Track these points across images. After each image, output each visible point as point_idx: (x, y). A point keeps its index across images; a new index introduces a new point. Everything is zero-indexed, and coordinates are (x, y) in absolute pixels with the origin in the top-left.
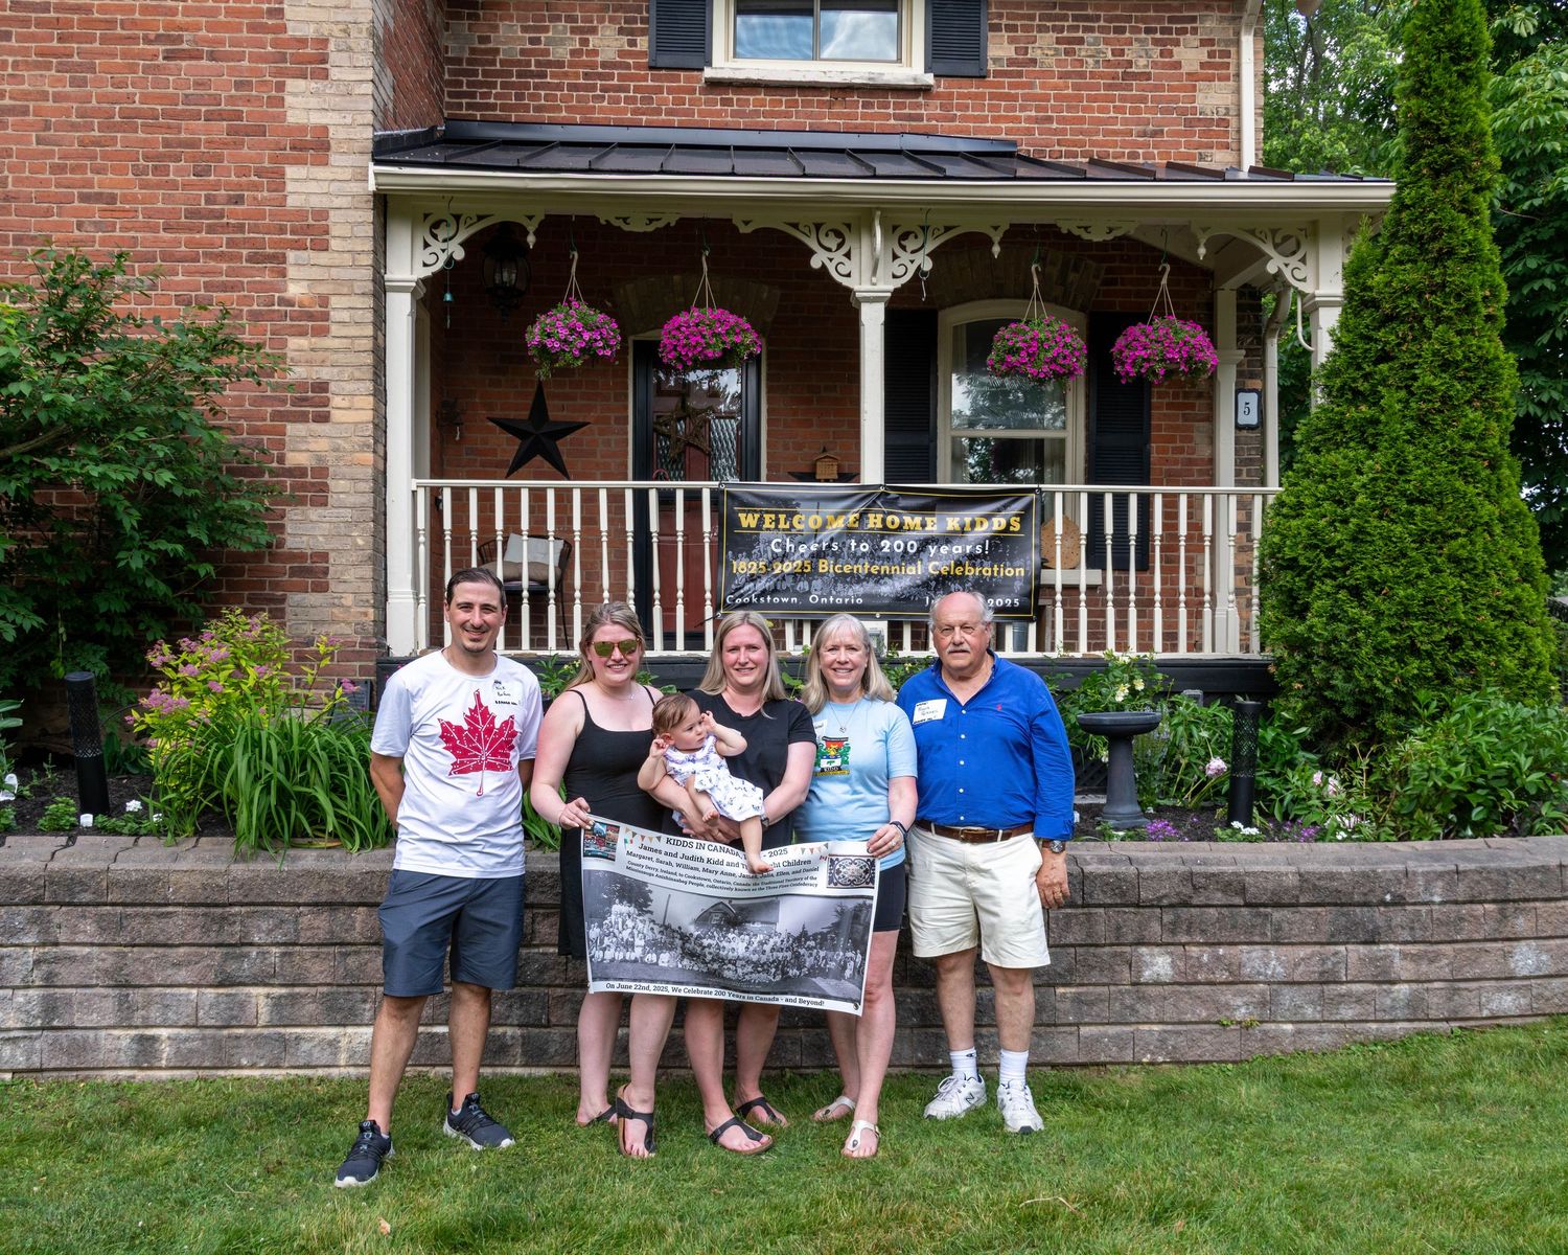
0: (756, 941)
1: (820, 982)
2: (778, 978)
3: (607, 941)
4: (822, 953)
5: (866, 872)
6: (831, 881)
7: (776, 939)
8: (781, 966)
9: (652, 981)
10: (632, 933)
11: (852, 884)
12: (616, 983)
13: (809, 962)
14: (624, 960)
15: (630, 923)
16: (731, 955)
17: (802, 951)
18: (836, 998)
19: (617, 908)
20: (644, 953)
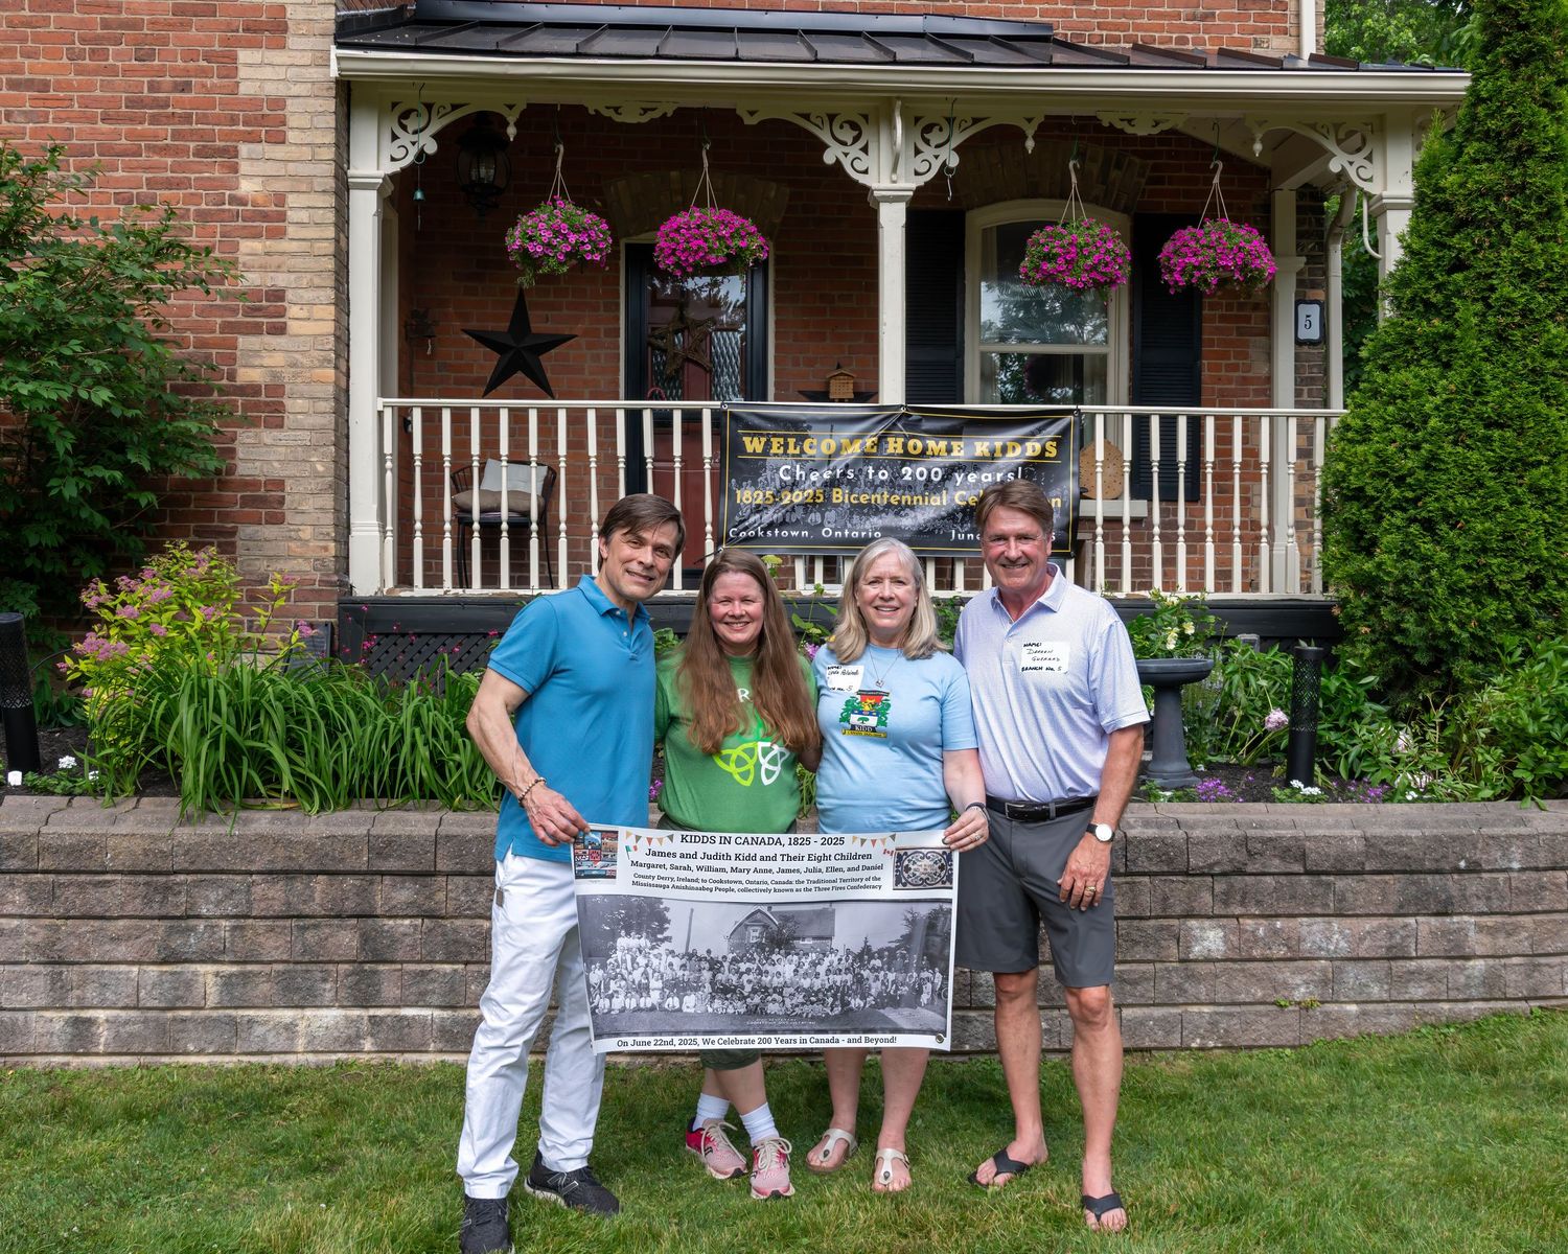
0: (806, 961)
1: (891, 1014)
2: (837, 1010)
3: (613, 986)
4: (891, 976)
5: (942, 868)
6: (898, 881)
7: (833, 958)
8: (840, 994)
9: (677, 1033)
10: (645, 973)
11: (924, 883)
12: (630, 1040)
13: (876, 987)
14: (638, 1009)
15: (641, 960)
16: (776, 982)
17: (866, 973)
18: (911, 1032)
19: (623, 942)
20: (663, 997)
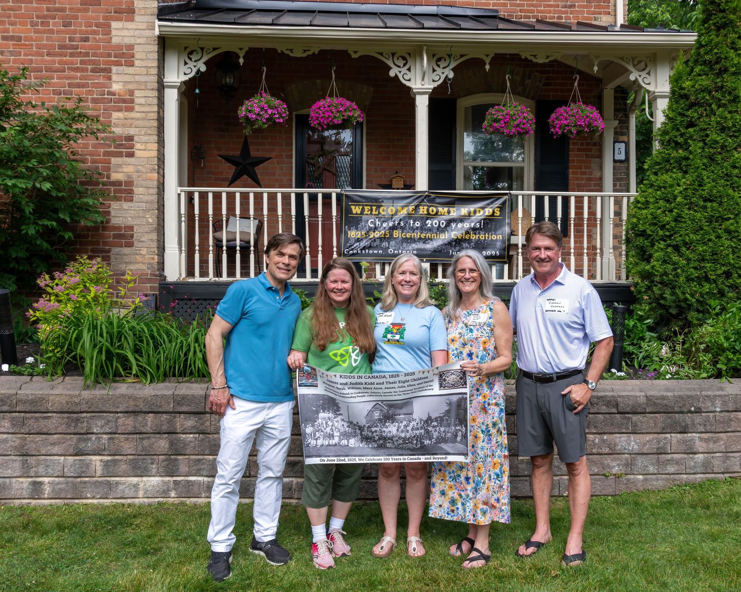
0: (402, 425)
1: (444, 446)
2: (419, 446)
3: (317, 434)
4: (442, 429)
5: (461, 378)
6: (441, 386)
7: (414, 423)
8: (419, 438)
9: (347, 456)
10: (332, 429)
11: (454, 386)
12: (326, 459)
13: (435, 435)
14: (329, 445)
15: (330, 423)
16: (389, 435)
17: (430, 429)
18: (454, 454)
19: (321, 415)
20: (340, 440)
